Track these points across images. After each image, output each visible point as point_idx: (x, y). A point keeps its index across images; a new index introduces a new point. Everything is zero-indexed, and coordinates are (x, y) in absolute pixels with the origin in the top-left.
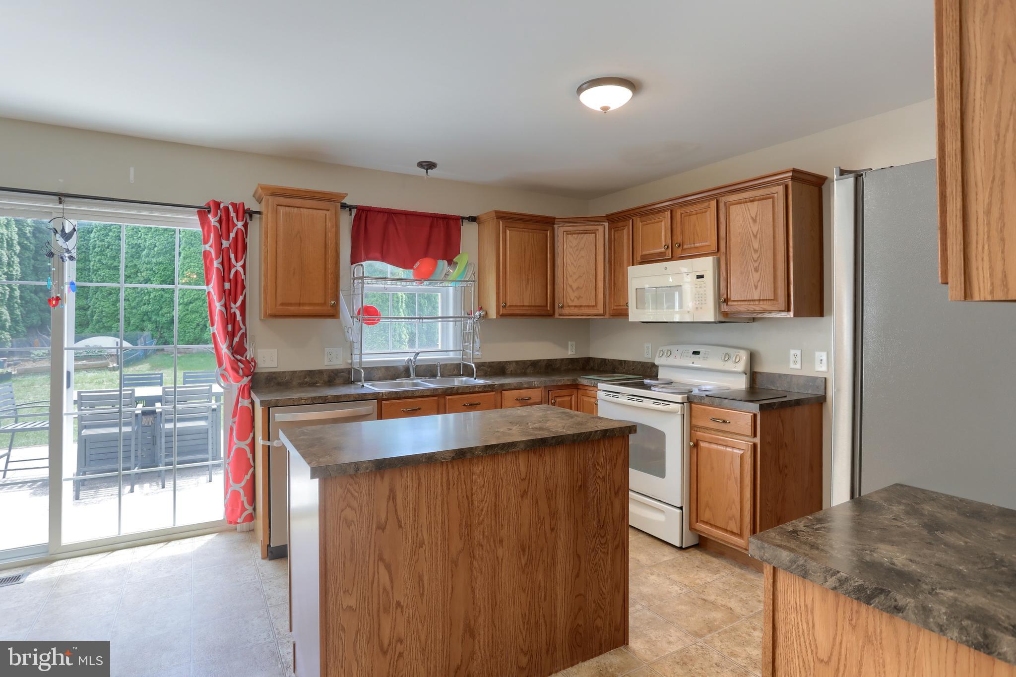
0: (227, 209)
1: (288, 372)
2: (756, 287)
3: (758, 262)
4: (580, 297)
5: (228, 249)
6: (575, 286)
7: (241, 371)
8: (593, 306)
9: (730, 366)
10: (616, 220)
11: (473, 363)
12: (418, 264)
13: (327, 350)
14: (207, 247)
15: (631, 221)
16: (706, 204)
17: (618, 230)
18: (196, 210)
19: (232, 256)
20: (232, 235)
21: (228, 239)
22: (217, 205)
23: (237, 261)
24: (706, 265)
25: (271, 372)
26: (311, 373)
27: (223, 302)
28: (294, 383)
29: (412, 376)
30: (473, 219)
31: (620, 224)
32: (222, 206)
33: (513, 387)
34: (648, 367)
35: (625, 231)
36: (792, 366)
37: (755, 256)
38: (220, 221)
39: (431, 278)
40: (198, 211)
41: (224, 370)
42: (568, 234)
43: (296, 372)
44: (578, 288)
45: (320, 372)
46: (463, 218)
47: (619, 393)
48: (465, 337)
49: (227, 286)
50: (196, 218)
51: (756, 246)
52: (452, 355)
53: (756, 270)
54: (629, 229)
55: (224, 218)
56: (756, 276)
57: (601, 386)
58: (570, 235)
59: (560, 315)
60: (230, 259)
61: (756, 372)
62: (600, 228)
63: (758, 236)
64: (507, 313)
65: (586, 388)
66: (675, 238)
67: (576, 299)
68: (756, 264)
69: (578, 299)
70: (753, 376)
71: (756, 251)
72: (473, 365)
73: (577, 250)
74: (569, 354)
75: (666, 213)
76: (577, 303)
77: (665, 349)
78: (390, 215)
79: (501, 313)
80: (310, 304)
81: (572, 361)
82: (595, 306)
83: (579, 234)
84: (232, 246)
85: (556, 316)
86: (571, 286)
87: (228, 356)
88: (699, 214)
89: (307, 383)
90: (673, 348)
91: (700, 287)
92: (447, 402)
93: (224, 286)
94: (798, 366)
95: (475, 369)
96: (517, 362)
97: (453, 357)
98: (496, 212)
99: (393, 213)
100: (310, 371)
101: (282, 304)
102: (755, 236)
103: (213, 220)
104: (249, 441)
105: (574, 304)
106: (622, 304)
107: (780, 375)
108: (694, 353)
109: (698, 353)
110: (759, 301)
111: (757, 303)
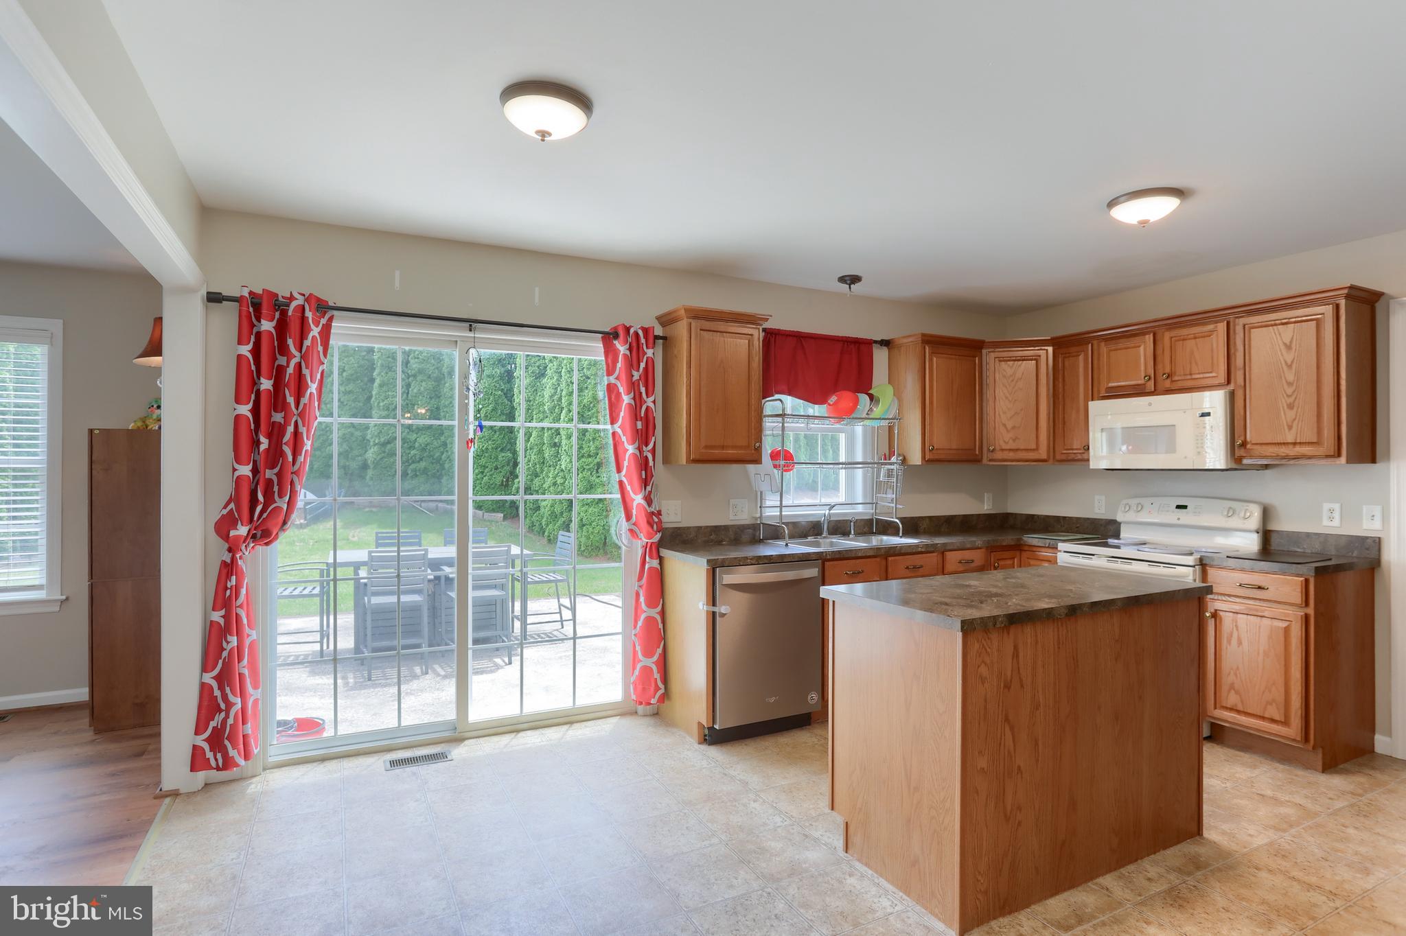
0: (637, 334)
1: (693, 527)
2: (1290, 427)
3: (1293, 397)
4: (1017, 438)
5: (638, 380)
6: (1009, 425)
7: (655, 527)
8: (1034, 450)
9: (1234, 522)
10: (1065, 345)
11: (897, 518)
12: (833, 399)
13: (732, 502)
14: (612, 379)
15: (1090, 345)
16: (1211, 327)
17: (1069, 357)
18: (600, 335)
19: (643, 390)
20: (643, 365)
21: (638, 370)
22: (627, 329)
23: (648, 396)
24: (1214, 401)
25: (676, 528)
26: (716, 529)
27: (637, 444)
28: (699, 541)
29: (825, 533)
30: (886, 343)
31: (1073, 349)
32: (632, 331)
33: (955, 548)
34: (1101, 525)
35: (1081, 358)
36: (1326, 523)
37: (1289, 391)
38: (630, 349)
39: (854, 415)
40: (602, 337)
41: (634, 524)
42: (1000, 361)
43: (701, 527)
44: (1014, 428)
45: (726, 528)
46: (876, 342)
47: (1093, 555)
48: (876, 487)
49: (639, 425)
50: (599, 346)
51: (1291, 377)
52: (860, 509)
53: (1291, 407)
54: (1086, 355)
55: (635, 345)
56: (1291, 414)
57: (1061, 546)
58: (1003, 363)
59: (990, 460)
60: (641, 393)
61: (1270, 531)
62: (1042, 353)
63: (1294, 366)
64: (933, 459)
65: (1034, 549)
66: (1160, 366)
67: (1011, 441)
68: (1291, 400)
69: (1014, 440)
70: (1266, 536)
71: (1290, 384)
72: (898, 521)
73: (1013, 381)
74: (986, 508)
75: (1147, 336)
76: (1012, 445)
77: (1133, 502)
78: (800, 338)
79: (927, 457)
80: (734, 447)
81: (989, 517)
82: (1037, 449)
83: (1014, 360)
84: (642, 378)
85: (985, 461)
86: (1004, 425)
87: (644, 507)
88: (1199, 338)
89: (712, 541)
90: (1146, 502)
91: (1204, 427)
92: (889, 564)
93: (636, 425)
94: (1336, 523)
95: (901, 526)
96: (930, 518)
97: (861, 511)
98: (923, 335)
99: (802, 337)
100: (716, 527)
101: (706, 447)
102: (1290, 366)
103: (622, 349)
104: (659, 608)
105: (1008, 448)
106: (1075, 447)
107: (1308, 535)
108: (1178, 507)
109: (1185, 507)
110: (1295, 444)
111: (1291, 446)
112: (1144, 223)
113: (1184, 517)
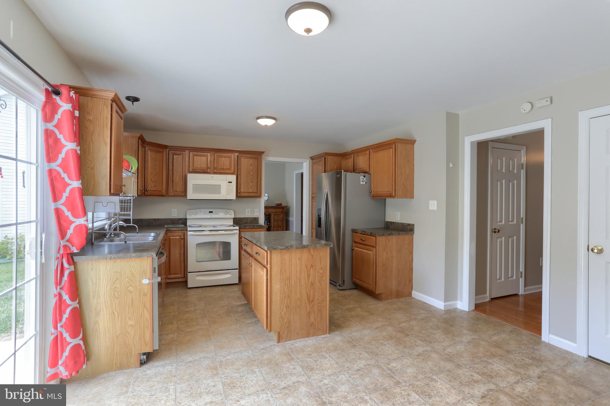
2: (251, 188)
4: (156, 186)
6: (153, 180)
9: (228, 216)
10: (174, 150)
15: (185, 152)
16: (230, 155)
24: (233, 178)
31: (178, 152)
36: (247, 214)
38: (72, 107)
44: (155, 181)
51: (251, 174)
53: (251, 182)
54: (180, 155)
56: (251, 184)
58: (152, 152)
61: (236, 218)
62: (165, 151)
66: (213, 164)
68: (252, 180)
71: (251, 176)
72: (134, 225)
73: (155, 161)
77: (193, 211)
79: (139, 193)
82: (162, 191)
83: (156, 152)
86: (151, 180)
88: (226, 157)
90: (198, 211)
91: (230, 186)
94: (249, 214)
95: (137, 227)
98: (141, 135)
102: (251, 171)
104: (77, 301)
105: (153, 190)
106: (178, 191)
107: (243, 218)
108: (210, 212)
109: (212, 212)
110: (252, 192)
111: (251, 193)
112: (266, 126)
113: (213, 216)
